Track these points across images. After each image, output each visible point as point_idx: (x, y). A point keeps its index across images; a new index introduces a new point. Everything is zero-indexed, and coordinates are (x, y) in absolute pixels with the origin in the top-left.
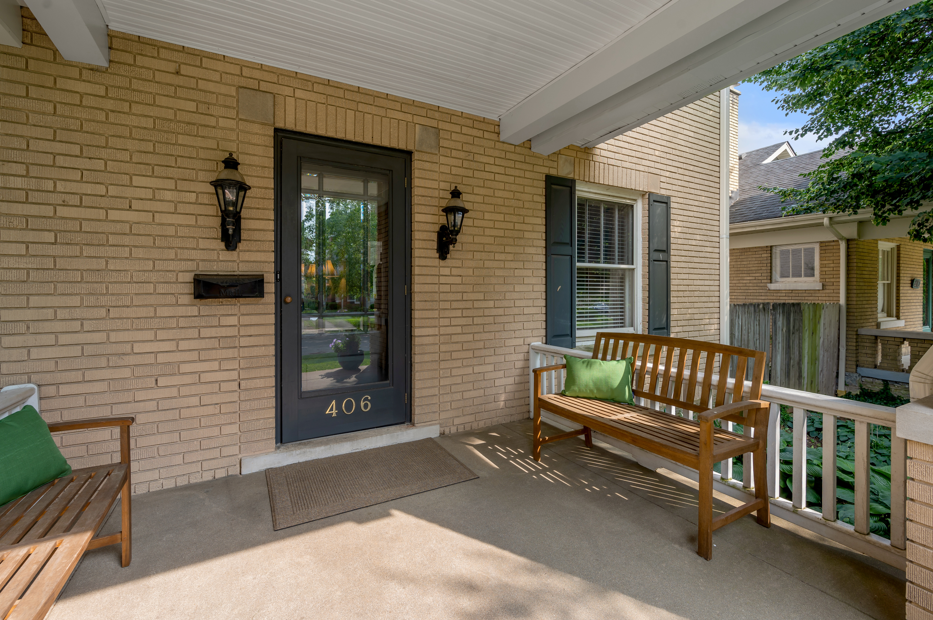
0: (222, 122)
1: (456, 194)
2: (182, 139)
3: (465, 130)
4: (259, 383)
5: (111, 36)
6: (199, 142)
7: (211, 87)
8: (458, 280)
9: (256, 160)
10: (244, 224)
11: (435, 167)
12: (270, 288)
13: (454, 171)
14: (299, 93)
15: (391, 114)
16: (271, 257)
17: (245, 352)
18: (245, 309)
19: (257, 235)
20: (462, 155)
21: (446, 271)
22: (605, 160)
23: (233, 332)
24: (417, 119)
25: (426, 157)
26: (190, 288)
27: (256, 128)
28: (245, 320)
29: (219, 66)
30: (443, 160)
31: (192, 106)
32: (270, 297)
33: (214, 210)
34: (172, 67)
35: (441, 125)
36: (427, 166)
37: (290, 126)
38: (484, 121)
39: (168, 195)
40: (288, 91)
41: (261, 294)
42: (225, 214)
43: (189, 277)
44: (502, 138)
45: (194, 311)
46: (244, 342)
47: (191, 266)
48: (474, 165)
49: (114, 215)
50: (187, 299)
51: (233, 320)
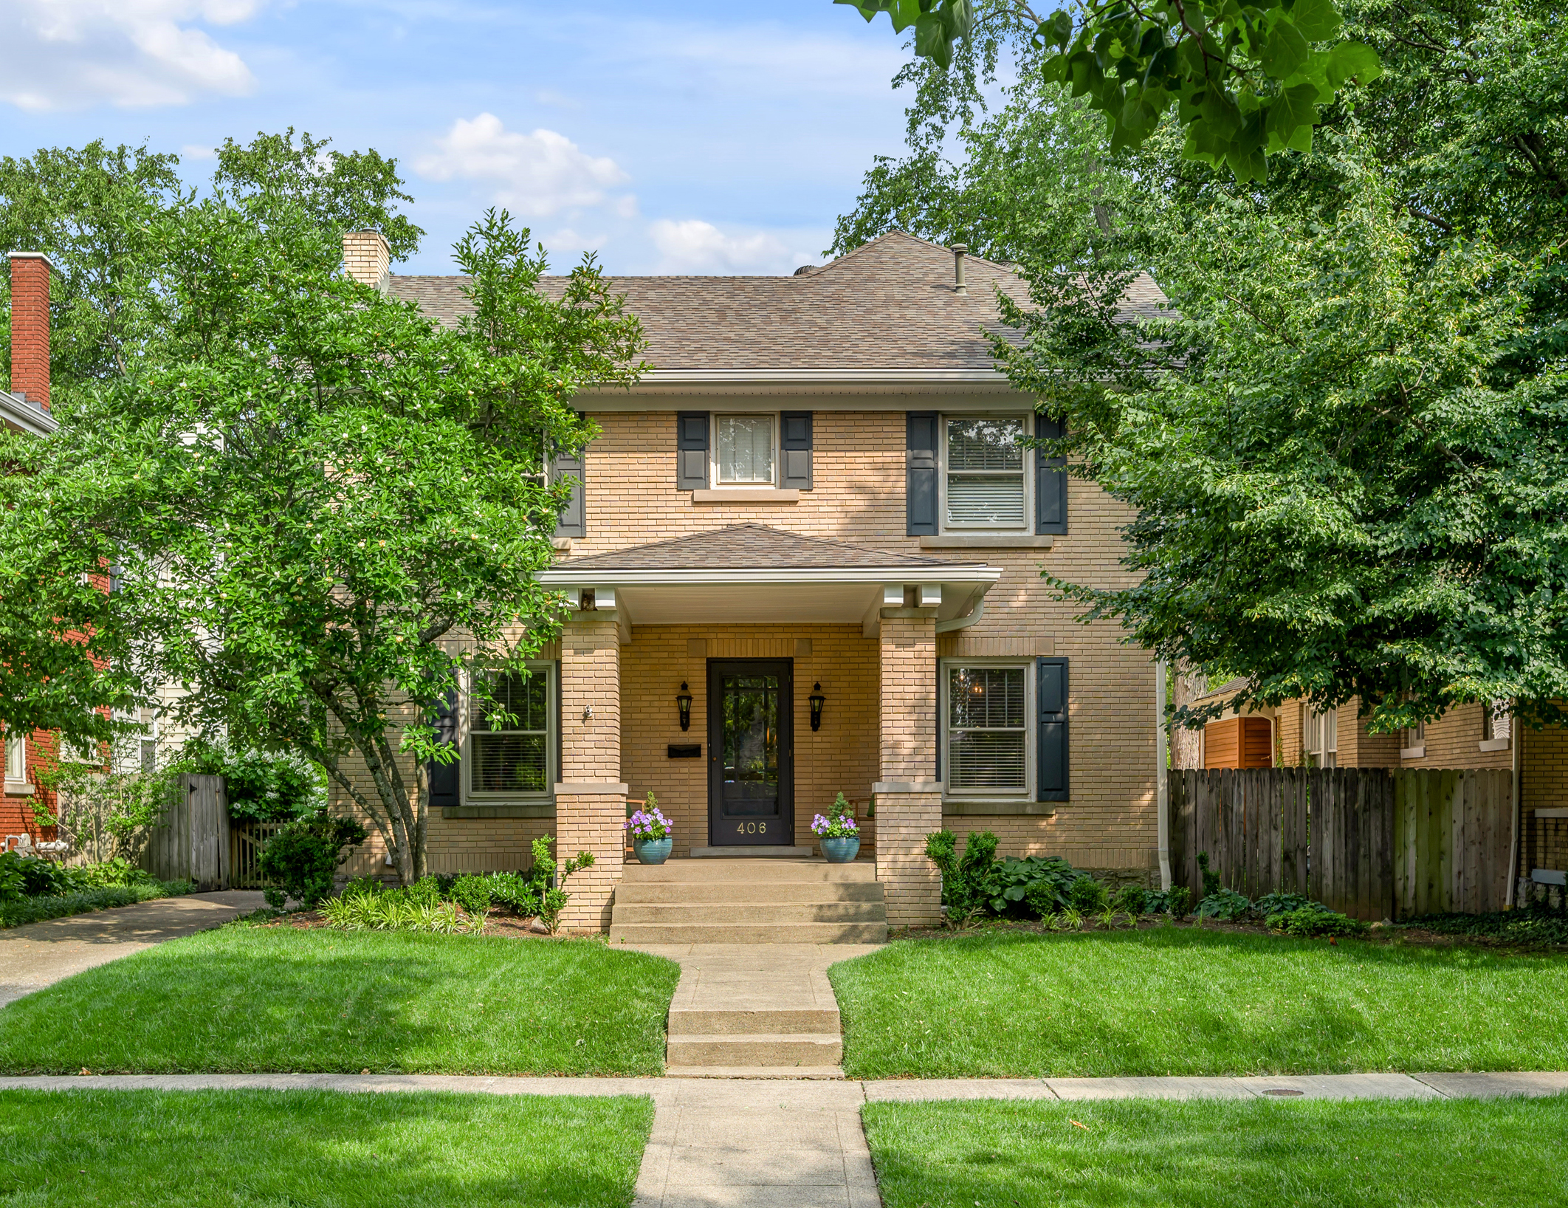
0: (681, 661)
1: (817, 687)
2: (662, 673)
3: (832, 636)
4: (699, 806)
5: (633, 627)
6: (669, 673)
7: (675, 642)
8: (828, 745)
9: (697, 679)
10: (691, 716)
11: (810, 666)
12: (704, 752)
13: (824, 666)
14: (720, 636)
15: (777, 636)
16: (705, 734)
17: (691, 788)
18: (692, 764)
19: (698, 722)
20: (830, 654)
21: (819, 739)
22: (977, 635)
23: (685, 777)
24: (795, 636)
25: (802, 660)
26: (666, 752)
27: (697, 661)
28: (693, 770)
29: (678, 630)
30: (814, 660)
31: (665, 655)
32: (705, 758)
33: (676, 710)
34: (656, 636)
35: (814, 636)
36: (803, 666)
37: (715, 655)
38: (849, 626)
39: (656, 704)
40: (713, 635)
41: (699, 756)
42: (682, 713)
43: (665, 746)
44: (865, 635)
45: (667, 764)
46: (692, 782)
47: (666, 740)
48: (841, 660)
49: (635, 716)
50: (664, 758)
51: (686, 770)
